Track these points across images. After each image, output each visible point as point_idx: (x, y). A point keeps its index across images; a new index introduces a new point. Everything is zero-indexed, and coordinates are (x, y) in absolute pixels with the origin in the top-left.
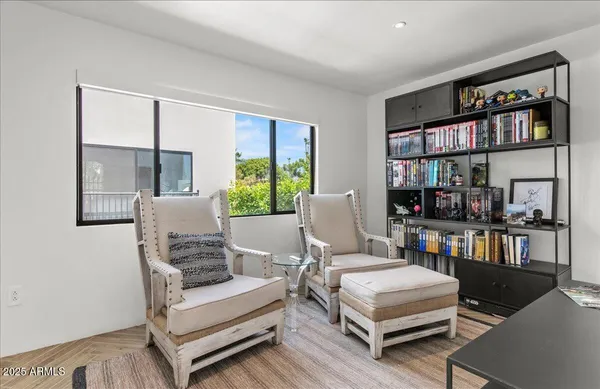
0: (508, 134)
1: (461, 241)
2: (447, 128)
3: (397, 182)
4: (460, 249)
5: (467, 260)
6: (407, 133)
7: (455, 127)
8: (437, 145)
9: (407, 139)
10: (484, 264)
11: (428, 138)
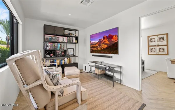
0: (72, 41)
1: (65, 61)
2: (61, 37)
3: (48, 48)
4: (64, 62)
5: (66, 64)
6: (51, 36)
7: (63, 37)
8: (59, 40)
9: (51, 37)
10: (69, 64)
11: (57, 38)
